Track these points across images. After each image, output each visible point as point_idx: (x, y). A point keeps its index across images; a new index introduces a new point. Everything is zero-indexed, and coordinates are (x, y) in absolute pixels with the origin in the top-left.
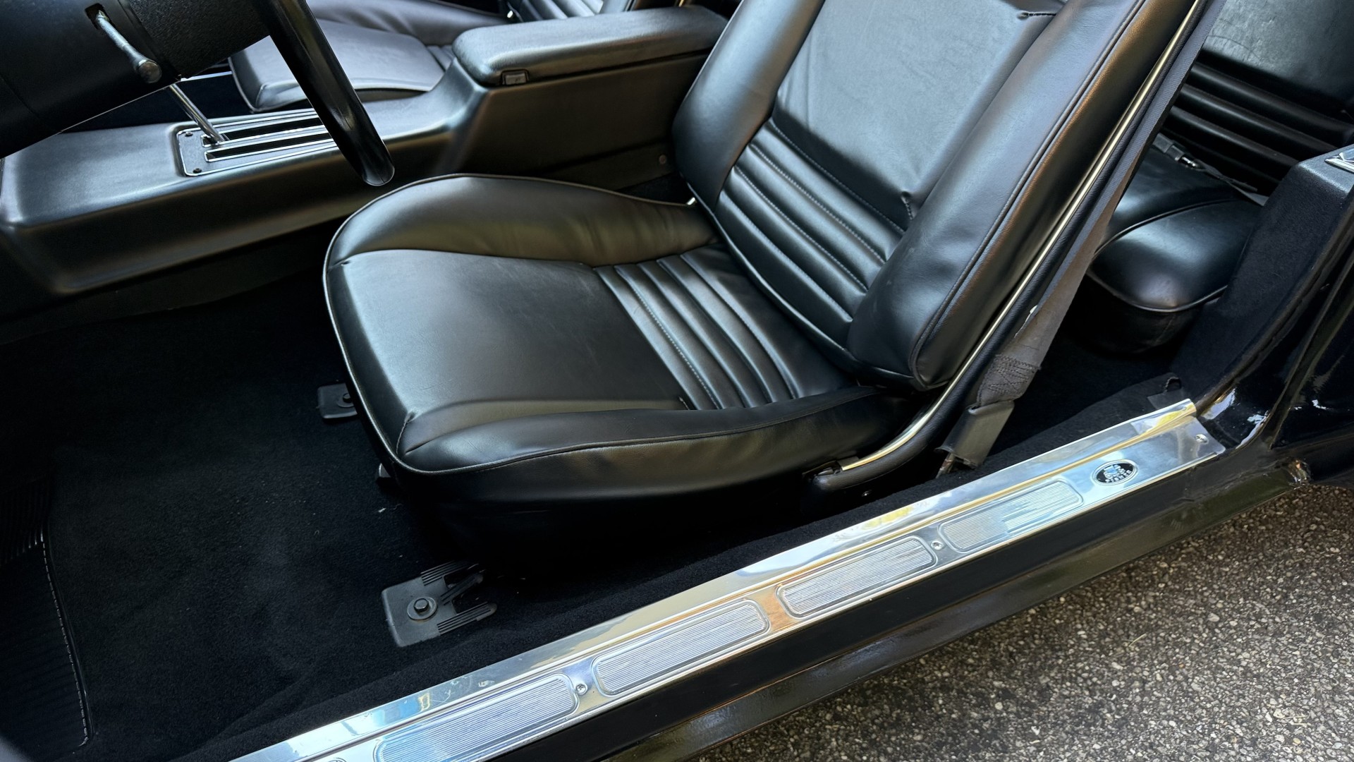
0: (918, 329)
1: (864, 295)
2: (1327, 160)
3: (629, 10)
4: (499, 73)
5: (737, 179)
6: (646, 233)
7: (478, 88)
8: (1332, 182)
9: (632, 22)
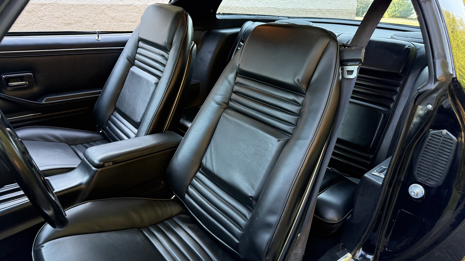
0: (264, 248)
1: (242, 232)
2: (372, 173)
3: (147, 135)
4: (102, 163)
5: (191, 190)
6: (159, 211)
7: (94, 168)
8: (375, 181)
9: (149, 139)
